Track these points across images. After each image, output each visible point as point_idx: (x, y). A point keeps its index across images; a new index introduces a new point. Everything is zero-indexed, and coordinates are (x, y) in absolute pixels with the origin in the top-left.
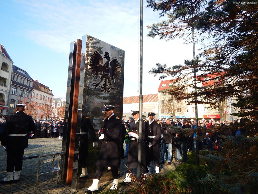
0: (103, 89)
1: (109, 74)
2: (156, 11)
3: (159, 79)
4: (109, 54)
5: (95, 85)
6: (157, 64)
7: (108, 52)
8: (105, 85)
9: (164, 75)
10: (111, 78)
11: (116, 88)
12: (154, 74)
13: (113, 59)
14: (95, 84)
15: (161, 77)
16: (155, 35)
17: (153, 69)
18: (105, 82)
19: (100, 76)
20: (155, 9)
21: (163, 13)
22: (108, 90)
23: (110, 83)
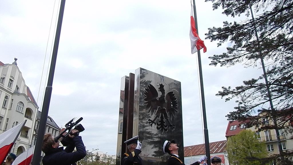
0: (159, 127)
1: (165, 108)
2: (214, 41)
3: (226, 101)
4: (164, 86)
5: (151, 122)
6: (223, 88)
7: (163, 85)
8: (162, 121)
9: (230, 97)
10: (167, 113)
11: (174, 125)
12: (221, 96)
13: (169, 92)
14: (151, 120)
15: (227, 99)
16: (217, 63)
17: (219, 92)
18: (162, 117)
19: (155, 111)
20: (212, 40)
21: (220, 43)
22: (166, 128)
23: (167, 120)
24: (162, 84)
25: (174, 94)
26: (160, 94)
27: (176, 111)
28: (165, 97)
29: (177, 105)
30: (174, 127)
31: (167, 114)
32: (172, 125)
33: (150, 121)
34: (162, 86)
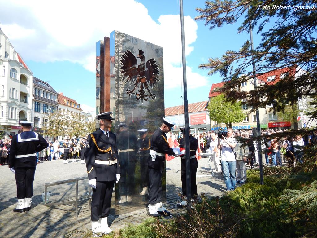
1: (146, 77)
22: (146, 98)
23: (148, 89)
24: (141, 50)
25: (155, 61)
26: (139, 61)
27: (157, 79)
28: (145, 65)
29: (158, 73)
30: (155, 97)
31: (148, 83)
32: (153, 95)
33: (129, 92)
34: (141, 52)
